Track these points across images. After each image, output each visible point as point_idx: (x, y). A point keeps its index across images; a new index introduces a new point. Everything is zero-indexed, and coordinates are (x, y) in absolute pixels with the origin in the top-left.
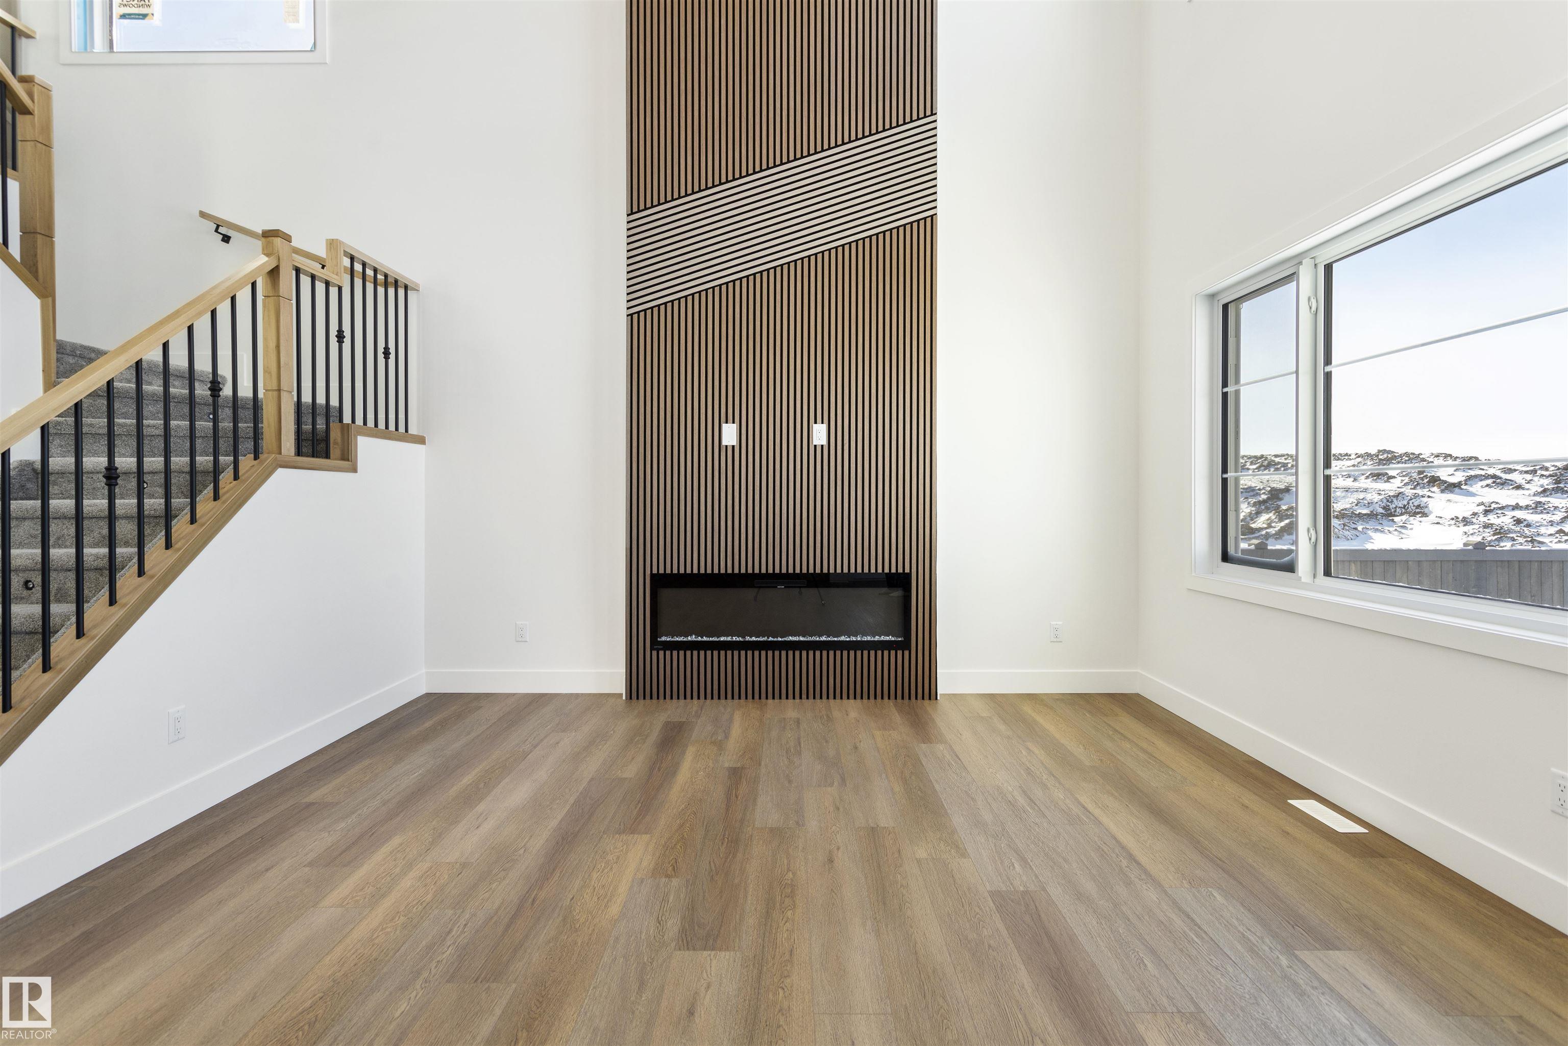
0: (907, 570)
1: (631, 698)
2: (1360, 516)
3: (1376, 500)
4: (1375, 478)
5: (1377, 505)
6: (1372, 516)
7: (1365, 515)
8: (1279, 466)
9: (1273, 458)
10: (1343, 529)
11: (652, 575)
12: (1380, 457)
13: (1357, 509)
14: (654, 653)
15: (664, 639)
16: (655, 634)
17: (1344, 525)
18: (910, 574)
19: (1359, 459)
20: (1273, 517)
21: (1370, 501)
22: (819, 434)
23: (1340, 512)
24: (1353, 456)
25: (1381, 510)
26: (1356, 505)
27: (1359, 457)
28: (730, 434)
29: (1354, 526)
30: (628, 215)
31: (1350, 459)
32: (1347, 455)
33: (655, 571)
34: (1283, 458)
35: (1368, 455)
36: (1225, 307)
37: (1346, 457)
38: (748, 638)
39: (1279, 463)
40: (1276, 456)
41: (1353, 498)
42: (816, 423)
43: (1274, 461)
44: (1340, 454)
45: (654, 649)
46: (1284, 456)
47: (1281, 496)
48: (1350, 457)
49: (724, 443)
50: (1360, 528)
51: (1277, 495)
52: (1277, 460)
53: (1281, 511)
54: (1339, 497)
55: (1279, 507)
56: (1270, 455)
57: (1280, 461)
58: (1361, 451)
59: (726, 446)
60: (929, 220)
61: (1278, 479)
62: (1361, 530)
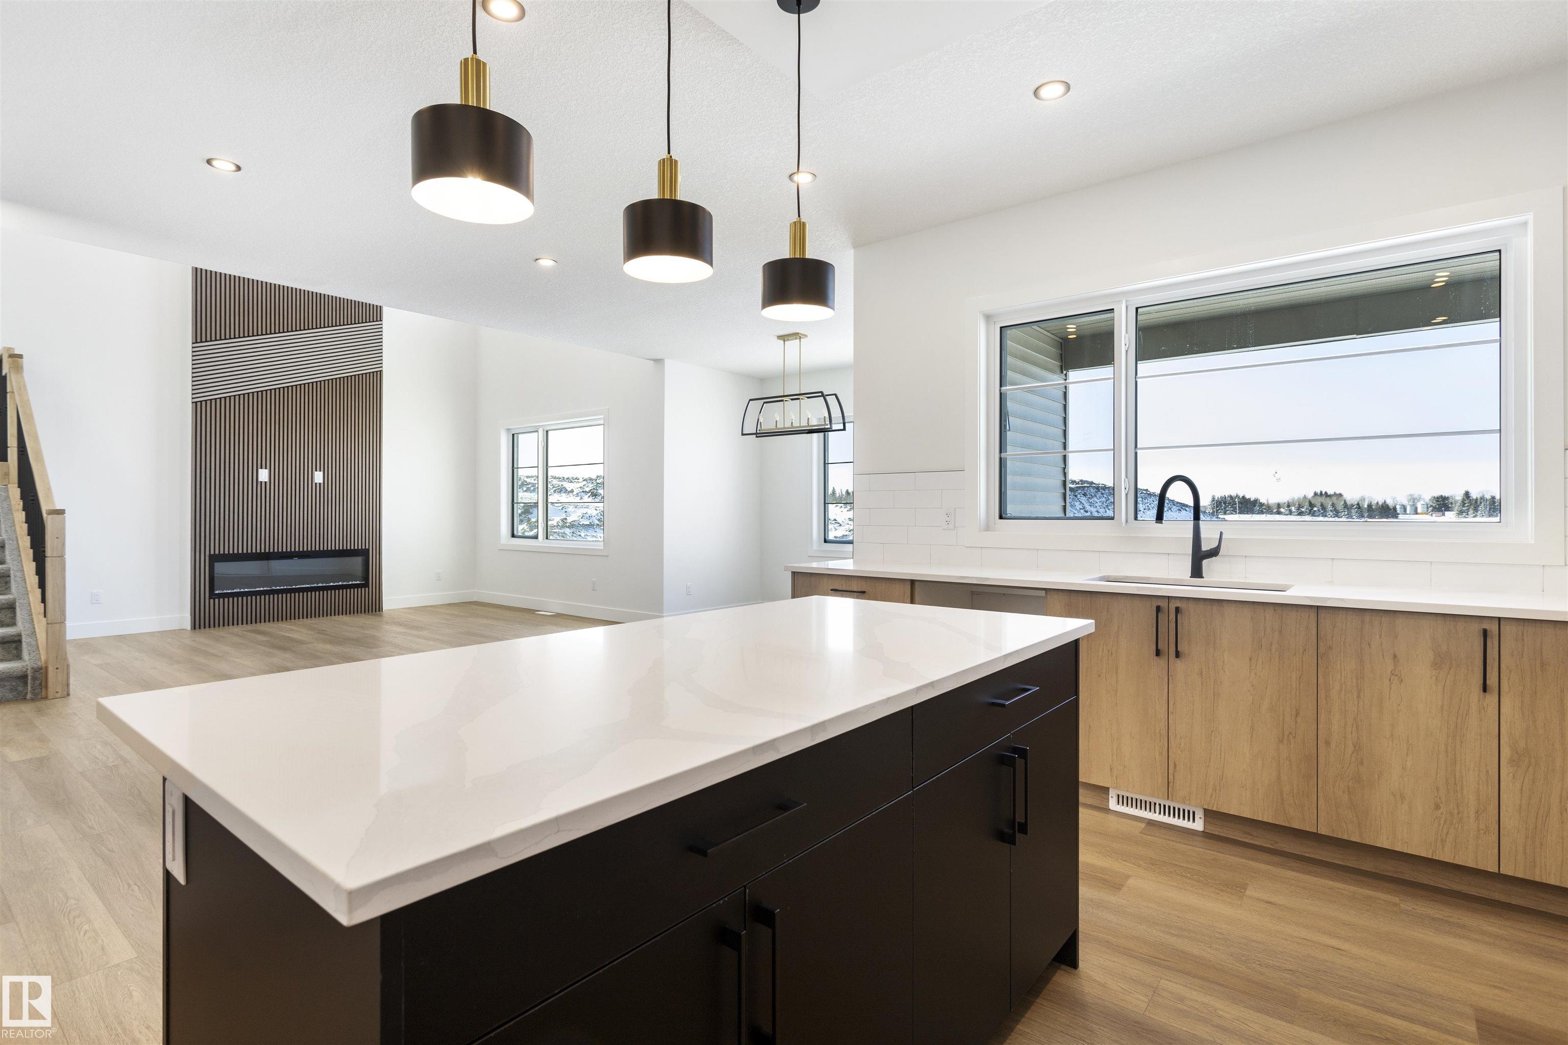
0: (367, 547)
1: (195, 629)
2: (584, 526)
3: (594, 515)
4: (594, 497)
5: (595, 518)
6: (591, 526)
7: (586, 525)
8: (530, 486)
9: (525, 479)
10: (572, 536)
11: (210, 554)
12: (598, 481)
13: (582, 521)
14: (212, 601)
15: (217, 592)
16: (212, 588)
17: (573, 533)
18: (369, 549)
19: (585, 483)
20: (526, 528)
21: (590, 515)
22: (318, 477)
23: (570, 523)
24: (581, 480)
25: (597, 522)
26: (582, 518)
27: (584, 480)
28: (264, 475)
29: (579, 533)
30: (193, 343)
31: (579, 482)
32: (576, 479)
33: (212, 552)
34: (533, 479)
35: (591, 479)
36: (513, 435)
37: (576, 480)
38: (274, 588)
39: (530, 483)
40: (528, 477)
41: (580, 512)
42: (316, 471)
43: (526, 481)
44: (573, 478)
45: (212, 598)
46: (533, 477)
47: (531, 510)
48: (578, 481)
49: (260, 480)
50: (583, 535)
51: (529, 510)
52: (528, 480)
53: (531, 523)
54: (571, 511)
55: (529, 520)
56: (523, 476)
57: (531, 482)
58: (586, 477)
59: (261, 482)
60: (379, 373)
61: (529, 497)
62: (583, 536)
